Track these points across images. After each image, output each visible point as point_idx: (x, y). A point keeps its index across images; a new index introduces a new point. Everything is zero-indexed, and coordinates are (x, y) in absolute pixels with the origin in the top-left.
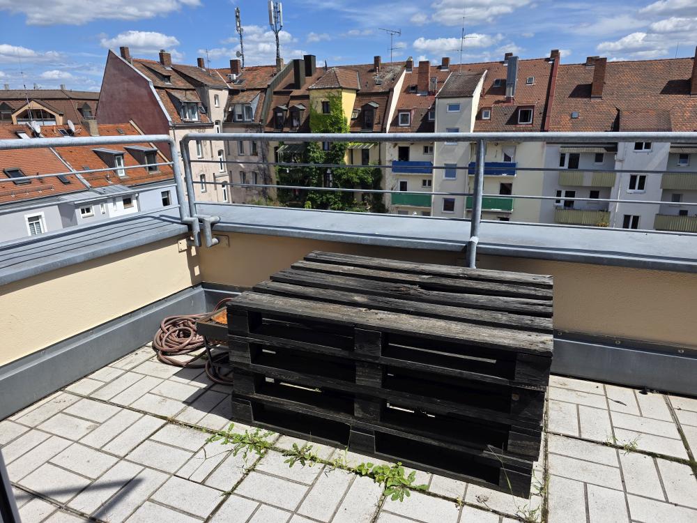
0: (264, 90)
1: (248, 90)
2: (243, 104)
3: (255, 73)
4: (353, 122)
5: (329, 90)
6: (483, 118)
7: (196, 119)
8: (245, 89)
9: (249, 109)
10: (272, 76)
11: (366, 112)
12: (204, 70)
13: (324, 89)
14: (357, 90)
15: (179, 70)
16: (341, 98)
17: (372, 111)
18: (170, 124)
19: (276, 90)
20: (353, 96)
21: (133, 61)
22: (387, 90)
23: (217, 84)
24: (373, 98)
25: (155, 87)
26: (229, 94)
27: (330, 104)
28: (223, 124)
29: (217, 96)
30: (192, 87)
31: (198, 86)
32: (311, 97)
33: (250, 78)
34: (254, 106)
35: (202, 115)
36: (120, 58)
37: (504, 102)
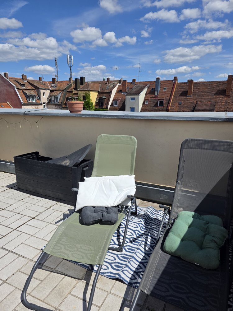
0: (63, 90)
1: (57, 90)
2: (54, 96)
3: (62, 83)
4: (96, 104)
5: (85, 91)
6: (146, 104)
7: (34, 102)
8: (56, 90)
9: (57, 98)
10: (68, 85)
11: (101, 100)
12: (42, 82)
13: (83, 90)
14: (98, 91)
15: (30, 82)
16: (90, 94)
17: (103, 100)
18: (22, 103)
19: (68, 91)
20: (96, 94)
21: (9, 78)
22: (110, 91)
23: (45, 88)
24: (104, 95)
25: (17, 89)
26: (50, 92)
27: (86, 97)
28: (47, 104)
29: (45, 92)
30: (34, 89)
31: (37, 89)
32: (79, 93)
33: (59, 85)
34: (59, 97)
35: (37, 100)
36: (4, 77)
37: (154, 97)
